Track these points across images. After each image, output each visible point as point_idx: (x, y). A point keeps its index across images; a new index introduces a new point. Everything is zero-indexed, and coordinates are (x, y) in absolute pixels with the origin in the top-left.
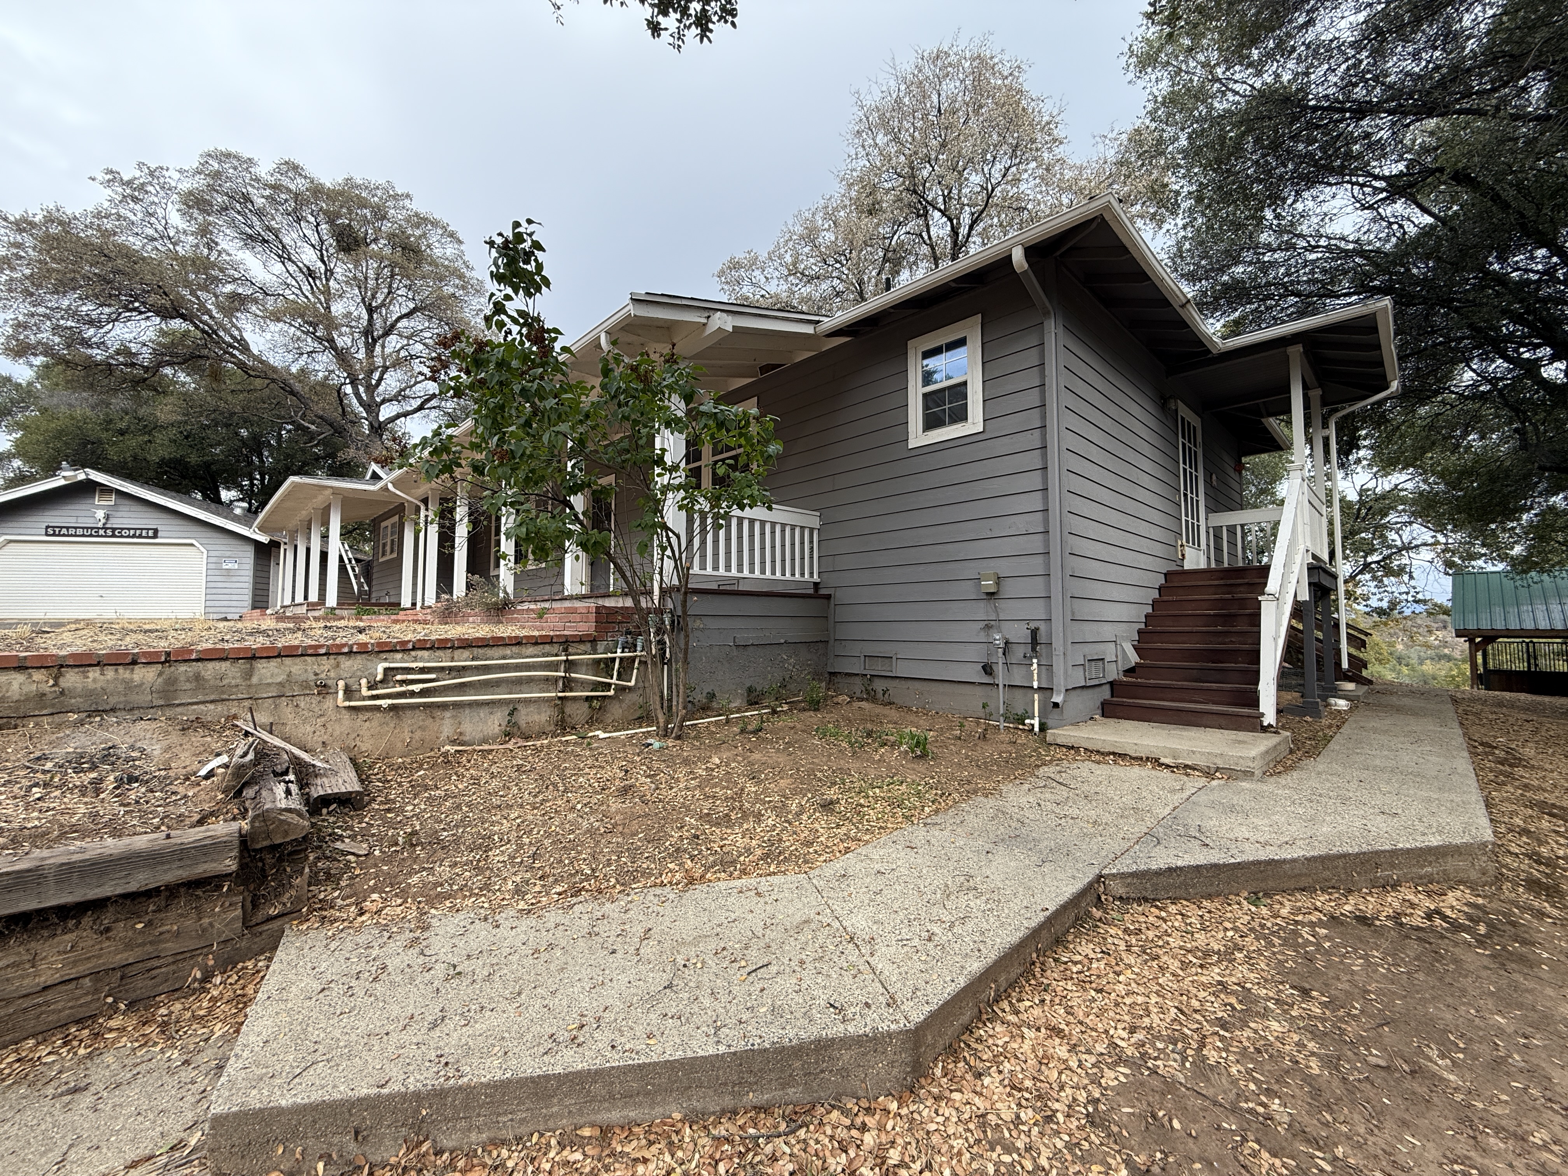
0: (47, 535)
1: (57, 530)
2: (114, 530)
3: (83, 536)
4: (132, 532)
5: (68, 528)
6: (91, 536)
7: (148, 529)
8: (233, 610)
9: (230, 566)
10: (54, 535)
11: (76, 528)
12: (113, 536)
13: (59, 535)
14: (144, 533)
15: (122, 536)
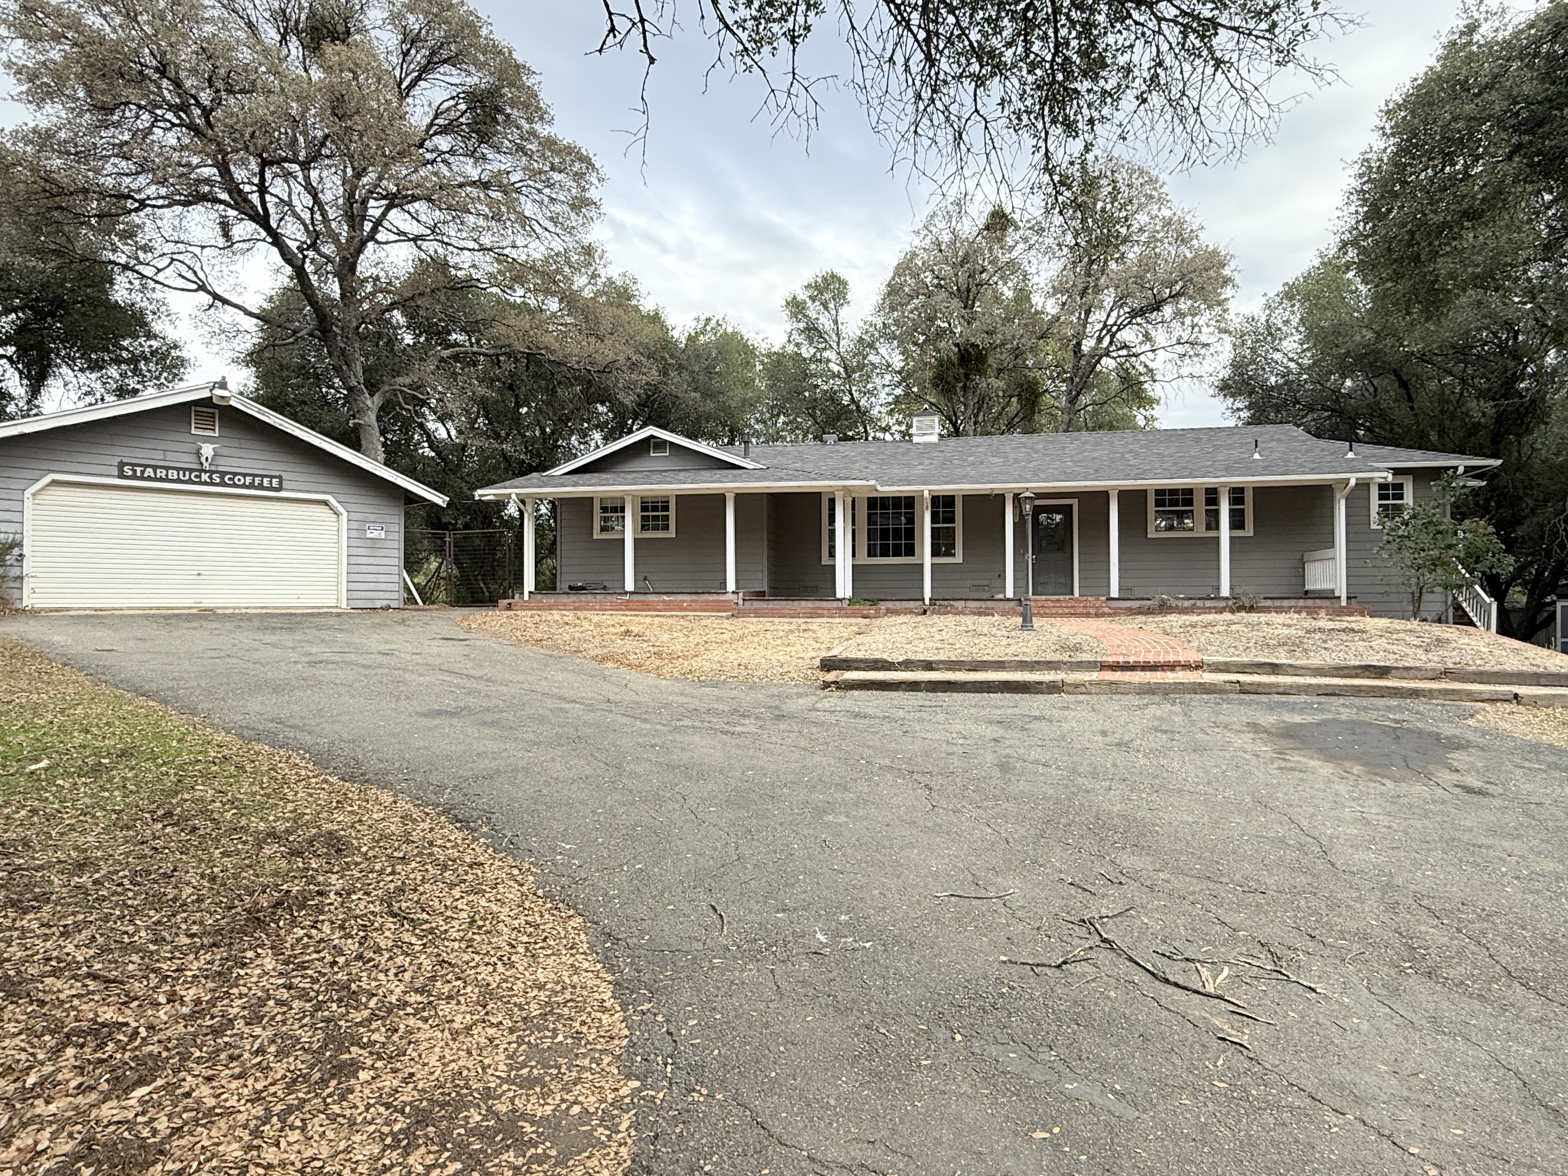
0: (121, 476)
1: (139, 469)
2: (223, 474)
3: (178, 481)
4: (249, 480)
5: (155, 468)
6: (190, 481)
7: (272, 477)
8: (381, 595)
9: (375, 534)
10: (134, 477)
11: (167, 468)
12: (223, 484)
13: (142, 478)
14: (266, 482)
15: (235, 486)
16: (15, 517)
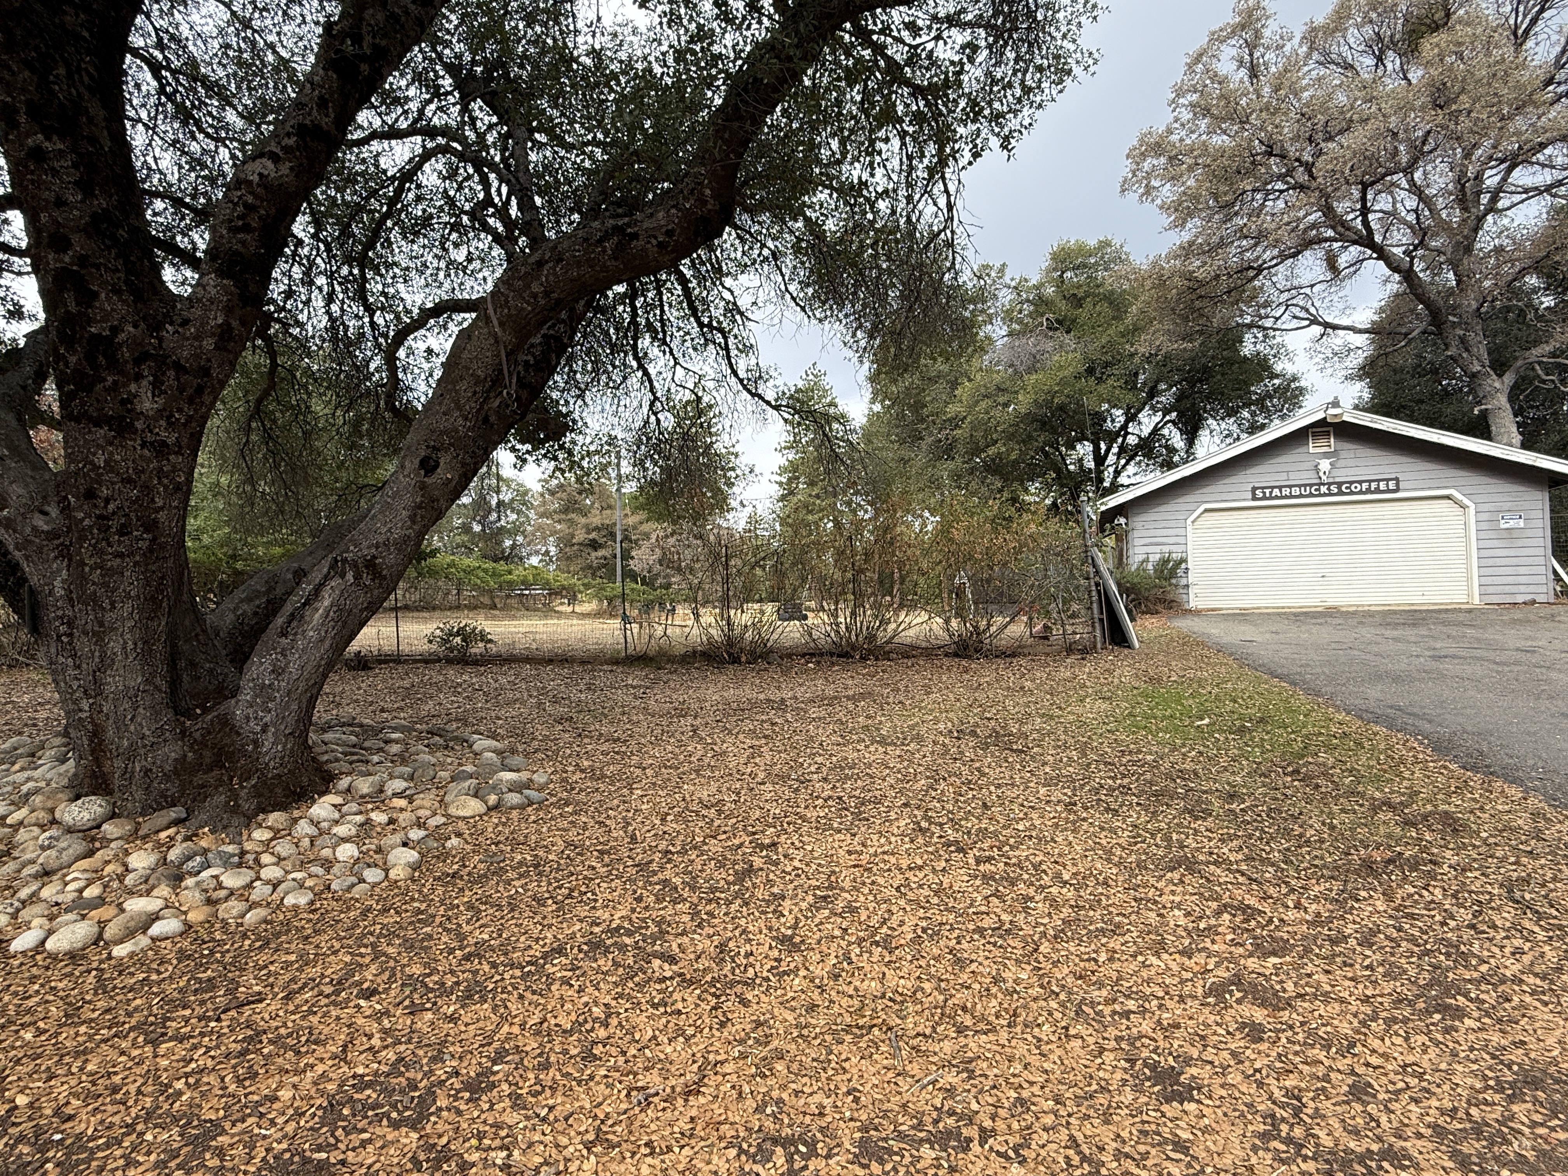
0: (1254, 498)
1: (1267, 491)
2: (1339, 485)
3: (1301, 496)
4: (1365, 486)
5: (1280, 488)
6: (1311, 495)
7: (1388, 480)
8: (1522, 589)
9: (1512, 524)
10: (1264, 498)
11: (1290, 487)
12: (1340, 493)
13: (1271, 498)
14: (1382, 486)
15: (1352, 493)
16: (1181, 540)
